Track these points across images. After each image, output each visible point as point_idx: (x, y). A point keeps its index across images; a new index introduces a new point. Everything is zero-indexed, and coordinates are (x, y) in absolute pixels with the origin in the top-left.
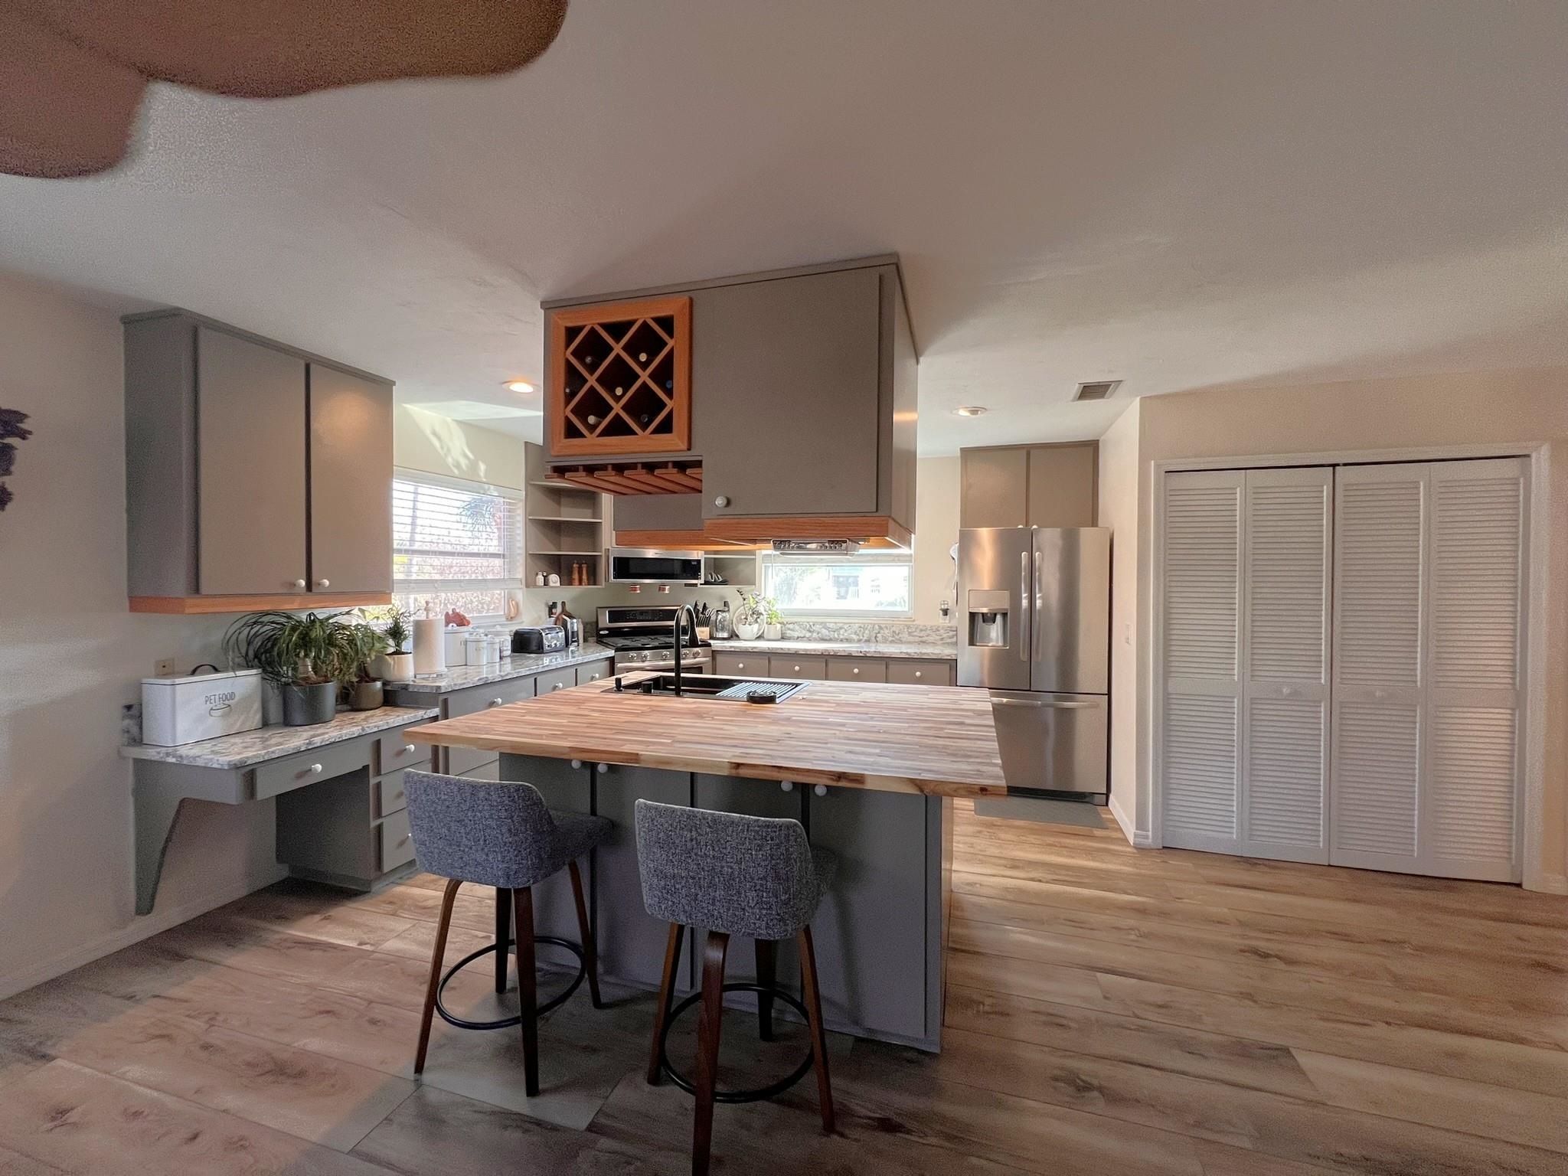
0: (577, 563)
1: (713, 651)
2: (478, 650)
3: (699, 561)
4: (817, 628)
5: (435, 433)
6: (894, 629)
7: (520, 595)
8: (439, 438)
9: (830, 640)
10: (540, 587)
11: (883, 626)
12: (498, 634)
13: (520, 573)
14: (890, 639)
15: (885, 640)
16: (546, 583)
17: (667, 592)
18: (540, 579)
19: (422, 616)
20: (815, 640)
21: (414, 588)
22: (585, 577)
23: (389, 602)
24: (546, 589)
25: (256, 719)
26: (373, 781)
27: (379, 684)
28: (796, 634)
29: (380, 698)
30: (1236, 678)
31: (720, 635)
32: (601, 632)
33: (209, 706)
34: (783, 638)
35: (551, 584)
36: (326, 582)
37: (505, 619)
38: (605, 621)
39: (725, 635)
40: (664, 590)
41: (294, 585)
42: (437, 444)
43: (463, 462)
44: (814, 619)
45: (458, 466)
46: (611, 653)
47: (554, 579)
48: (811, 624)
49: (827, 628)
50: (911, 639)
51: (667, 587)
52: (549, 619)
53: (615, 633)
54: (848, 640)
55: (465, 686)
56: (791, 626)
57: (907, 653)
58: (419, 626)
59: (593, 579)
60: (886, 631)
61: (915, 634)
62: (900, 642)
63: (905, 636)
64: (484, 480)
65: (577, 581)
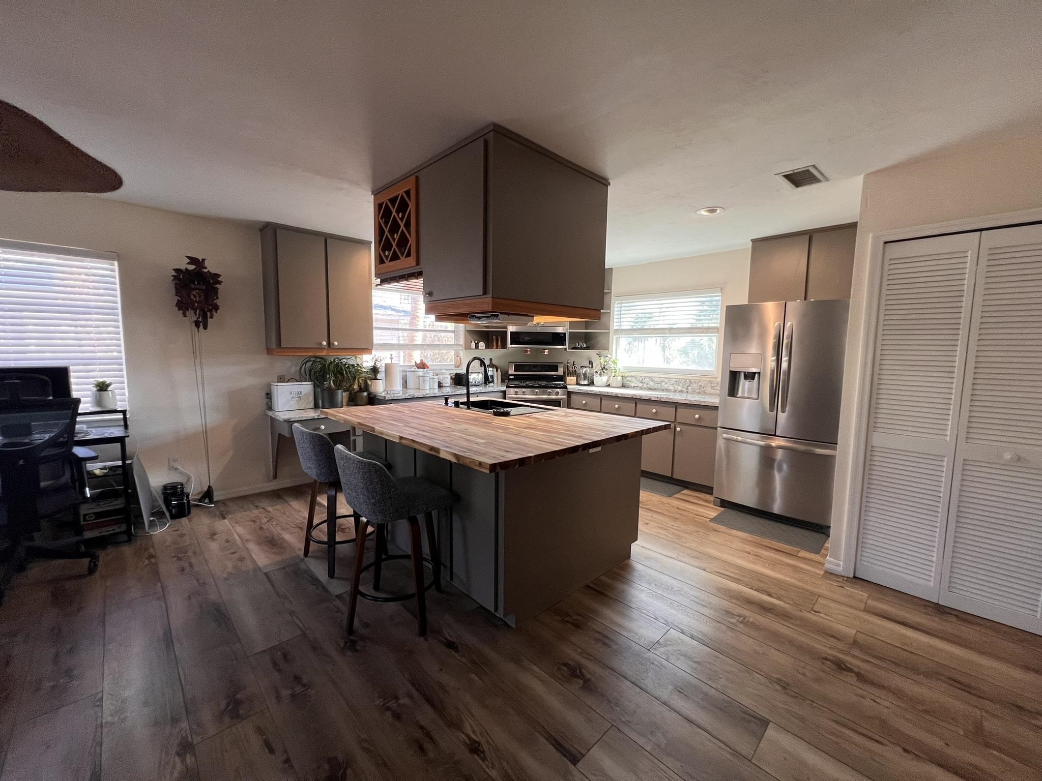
0: (495, 336)
1: (568, 392)
2: (424, 381)
3: (565, 334)
4: (647, 380)
6: (700, 383)
7: (461, 354)
9: (655, 390)
10: (474, 349)
11: (692, 381)
12: (443, 374)
13: (462, 342)
14: (697, 391)
15: (694, 392)
16: (477, 347)
17: (546, 353)
18: (473, 345)
20: (645, 389)
21: (396, 348)
22: (499, 344)
23: (371, 353)
24: (477, 350)
25: (312, 405)
26: (352, 438)
27: (365, 394)
28: (633, 385)
29: (365, 400)
31: (582, 382)
32: (510, 377)
33: (291, 396)
34: (623, 386)
35: (480, 348)
36: (336, 343)
37: (454, 367)
38: (511, 371)
39: (586, 382)
40: (544, 352)
41: (321, 344)
44: (644, 374)
46: (504, 388)
47: (482, 345)
48: (643, 377)
49: (653, 381)
50: (713, 391)
51: (547, 351)
52: (480, 368)
53: (517, 378)
54: (667, 390)
56: (629, 379)
57: (690, 400)
59: (504, 346)
60: (695, 385)
61: (716, 388)
62: (705, 393)
63: (709, 390)
65: (495, 346)
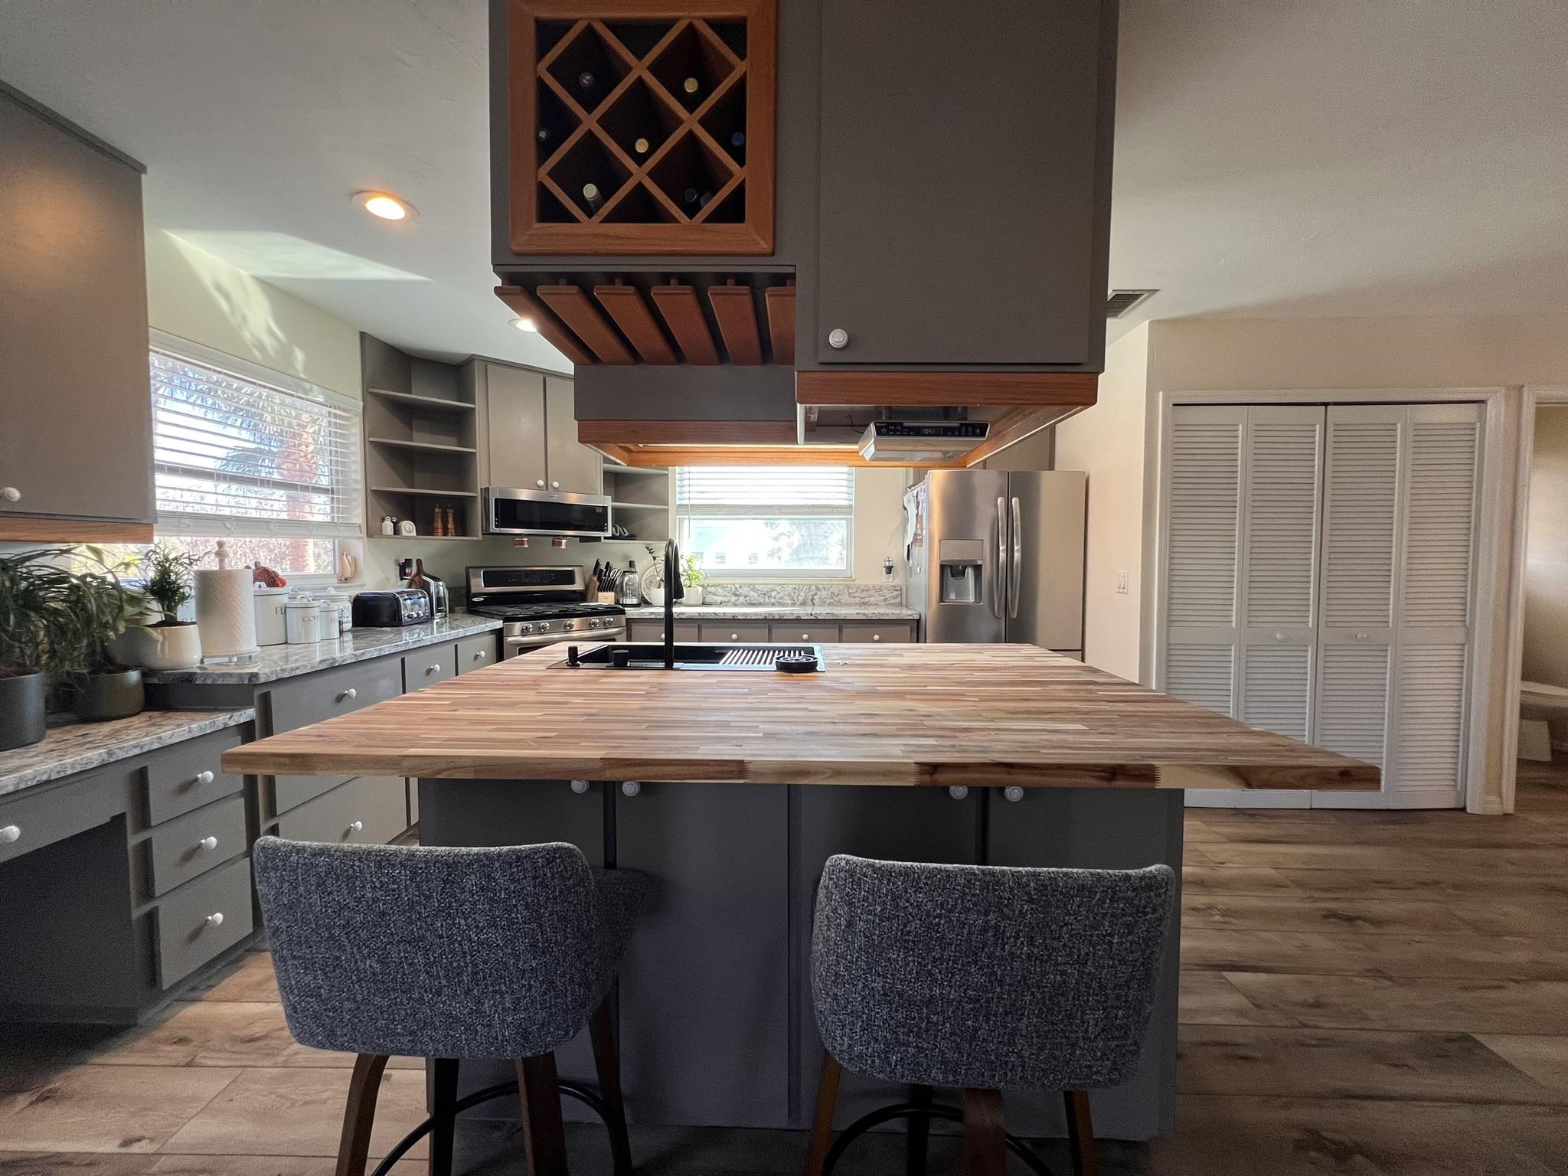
0: (440, 507)
1: (628, 620)
2: (306, 620)
3: (605, 509)
4: (744, 591)
5: (219, 288)
6: (833, 589)
7: (359, 547)
8: (227, 297)
9: (760, 604)
10: (388, 537)
11: (820, 586)
12: (334, 599)
13: (358, 516)
14: (828, 601)
15: (823, 603)
16: (397, 531)
17: (563, 547)
18: (388, 526)
19: (211, 564)
20: (743, 605)
22: (451, 526)
23: (148, 539)
24: (396, 541)
27: (134, 676)
28: (719, 599)
29: (139, 697)
30: (1234, 624)
31: (628, 601)
32: (475, 599)
34: (704, 604)
35: (404, 533)
37: (339, 580)
38: (478, 584)
39: (635, 601)
40: (560, 544)
42: (224, 305)
43: (267, 341)
44: (738, 581)
45: (261, 347)
46: (498, 624)
47: (408, 527)
48: (737, 586)
49: (755, 590)
50: (851, 600)
51: (564, 541)
52: (400, 582)
53: (493, 600)
54: (780, 604)
55: (298, 672)
56: (712, 589)
57: (864, 614)
58: (206, 580)
59: (462, 529)
60: (824, 593)
61: (856, 595)
62: (840, 604)
63: (845, 598)
64: (303, 376)
65: (440, 531)
